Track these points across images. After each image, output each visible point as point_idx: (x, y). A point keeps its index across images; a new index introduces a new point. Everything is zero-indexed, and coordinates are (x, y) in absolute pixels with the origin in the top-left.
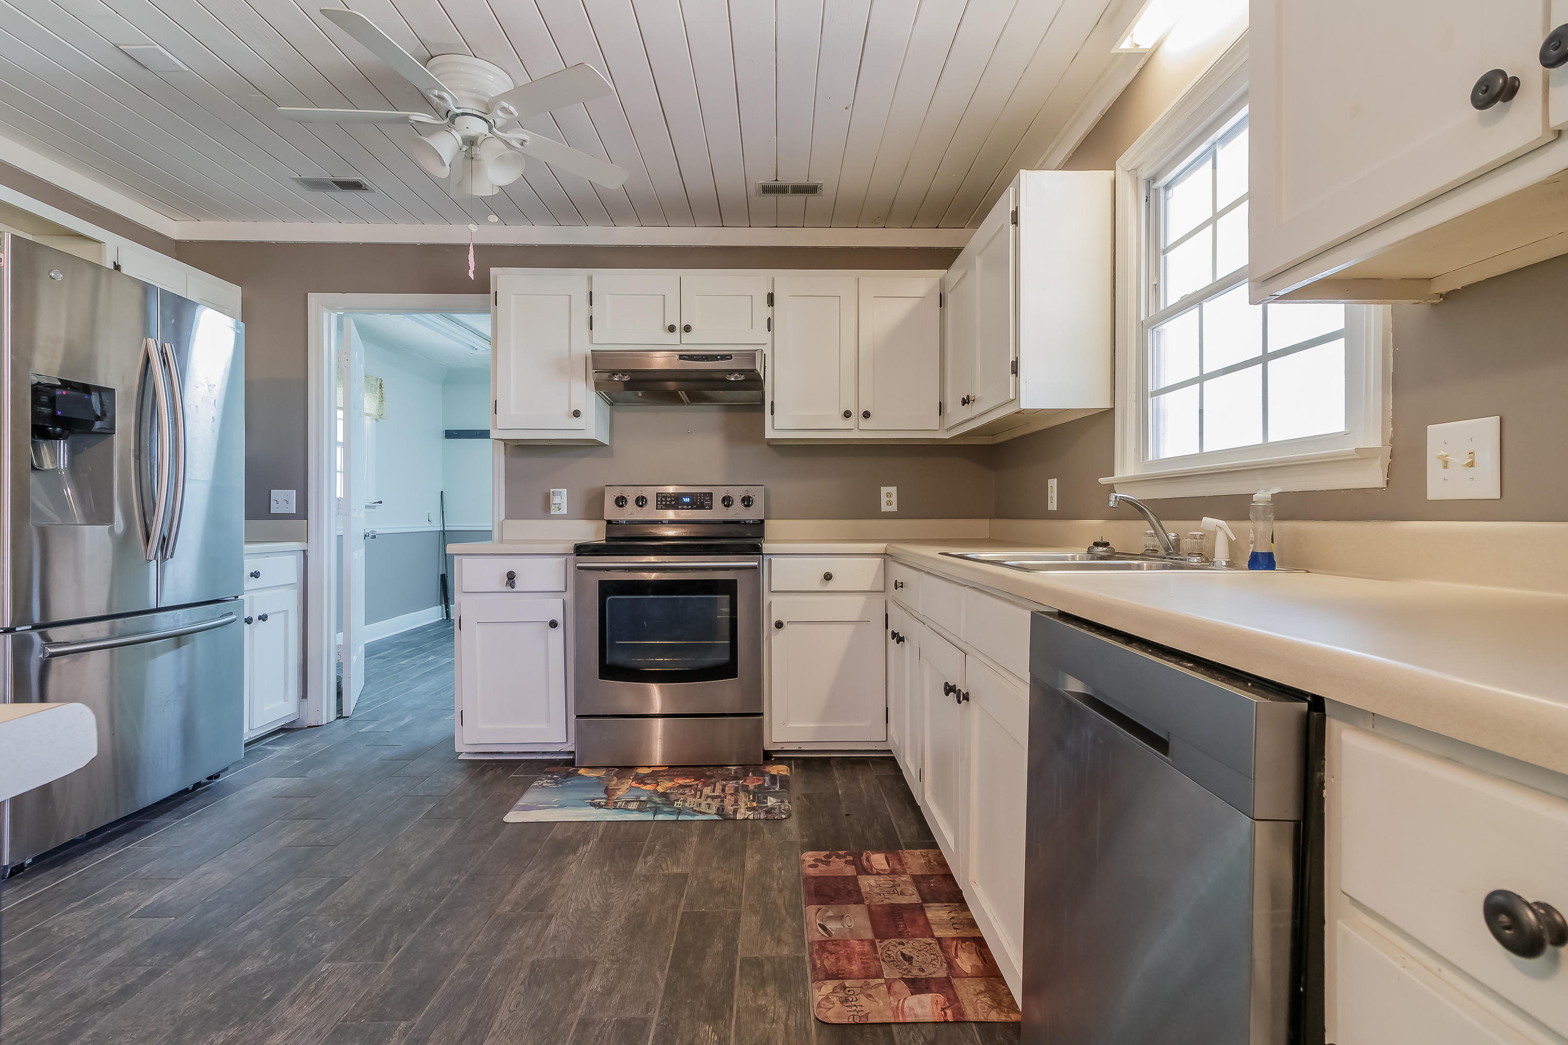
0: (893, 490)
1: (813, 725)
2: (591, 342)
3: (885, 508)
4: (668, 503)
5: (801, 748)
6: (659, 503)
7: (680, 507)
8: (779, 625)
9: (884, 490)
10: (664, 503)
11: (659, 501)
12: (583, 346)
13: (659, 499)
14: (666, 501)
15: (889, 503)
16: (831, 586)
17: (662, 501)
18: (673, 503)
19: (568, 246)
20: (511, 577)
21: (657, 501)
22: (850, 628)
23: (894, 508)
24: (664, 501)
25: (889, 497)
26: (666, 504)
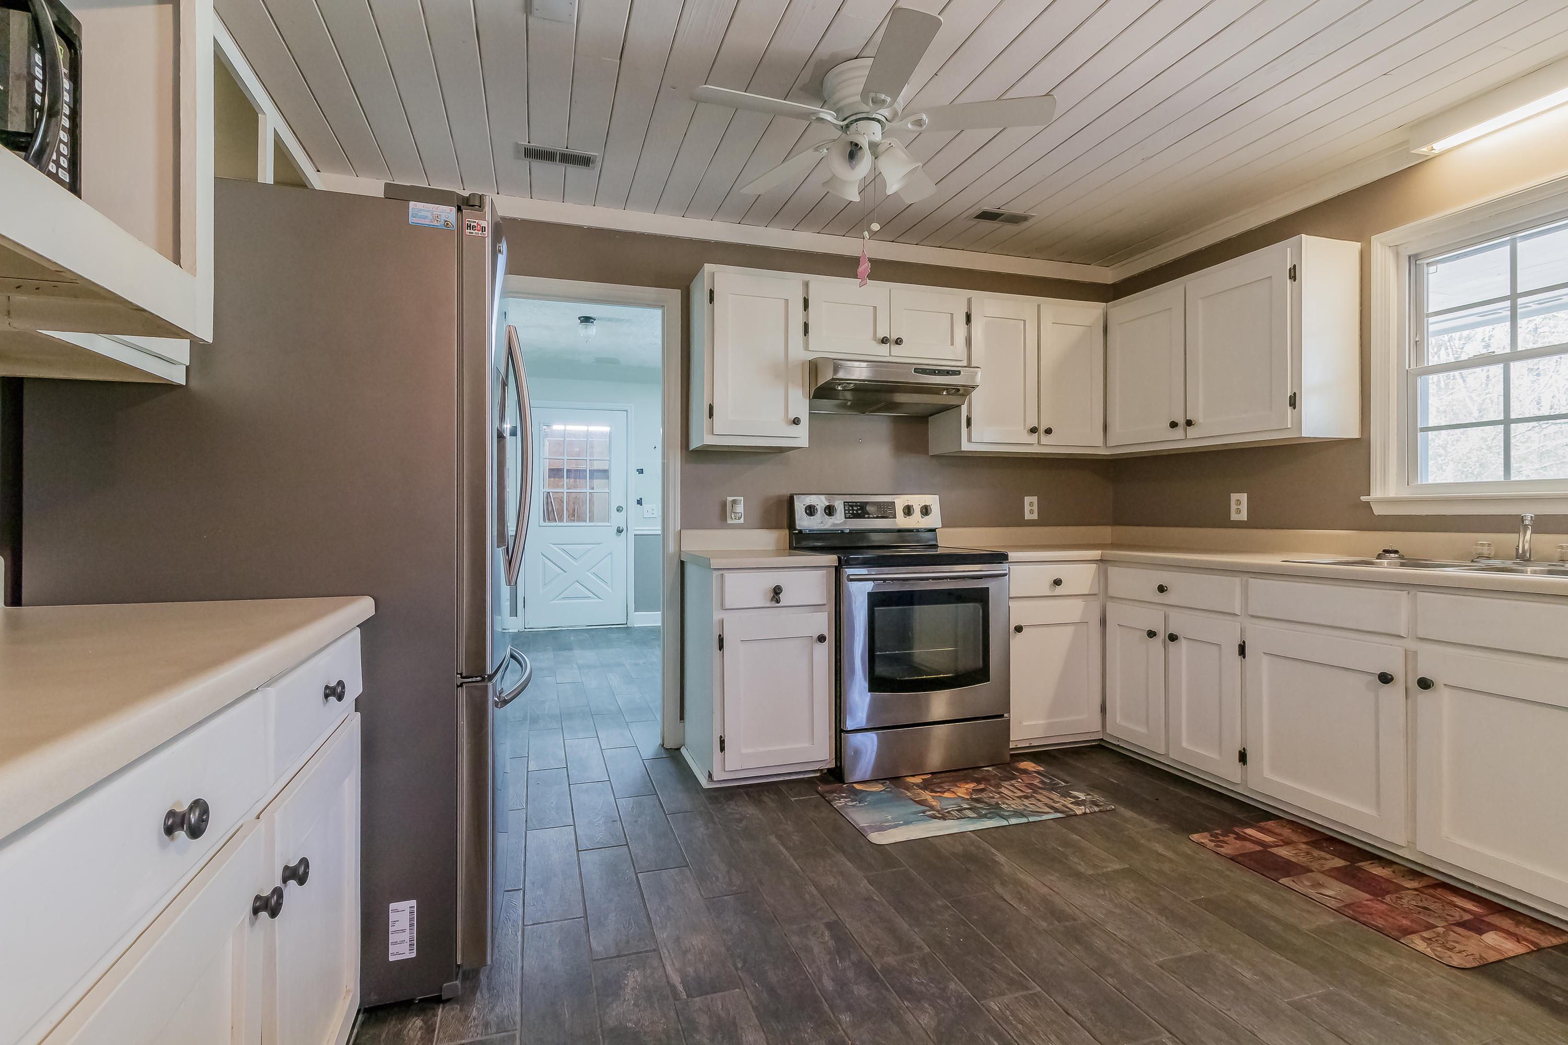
0: (1034, 499)
1: (1042, 722)
2: (806, 348)
3: (1028, 516)
4: (855, 512)
5: (1031, 744)
6: (847, 512)
7: (866, 516)
8: (1019, 629)
9: (1027, 500)
10: (851, 512)
11: (846, 510)
12: (800, 354)
13: (847, 508)
14: (853, 510)
15: (1031, 512)
16: (1059, 590)
17: (849, 510)
18: (859, 512)
19: (744, 245)
20: (777, 591)
21: (845, 510)
22: (1071, 629)
23: (1035, 516)
24: (851, 510)
25: (1031, 506)
26: (853, 514)
